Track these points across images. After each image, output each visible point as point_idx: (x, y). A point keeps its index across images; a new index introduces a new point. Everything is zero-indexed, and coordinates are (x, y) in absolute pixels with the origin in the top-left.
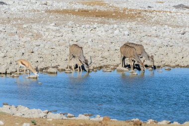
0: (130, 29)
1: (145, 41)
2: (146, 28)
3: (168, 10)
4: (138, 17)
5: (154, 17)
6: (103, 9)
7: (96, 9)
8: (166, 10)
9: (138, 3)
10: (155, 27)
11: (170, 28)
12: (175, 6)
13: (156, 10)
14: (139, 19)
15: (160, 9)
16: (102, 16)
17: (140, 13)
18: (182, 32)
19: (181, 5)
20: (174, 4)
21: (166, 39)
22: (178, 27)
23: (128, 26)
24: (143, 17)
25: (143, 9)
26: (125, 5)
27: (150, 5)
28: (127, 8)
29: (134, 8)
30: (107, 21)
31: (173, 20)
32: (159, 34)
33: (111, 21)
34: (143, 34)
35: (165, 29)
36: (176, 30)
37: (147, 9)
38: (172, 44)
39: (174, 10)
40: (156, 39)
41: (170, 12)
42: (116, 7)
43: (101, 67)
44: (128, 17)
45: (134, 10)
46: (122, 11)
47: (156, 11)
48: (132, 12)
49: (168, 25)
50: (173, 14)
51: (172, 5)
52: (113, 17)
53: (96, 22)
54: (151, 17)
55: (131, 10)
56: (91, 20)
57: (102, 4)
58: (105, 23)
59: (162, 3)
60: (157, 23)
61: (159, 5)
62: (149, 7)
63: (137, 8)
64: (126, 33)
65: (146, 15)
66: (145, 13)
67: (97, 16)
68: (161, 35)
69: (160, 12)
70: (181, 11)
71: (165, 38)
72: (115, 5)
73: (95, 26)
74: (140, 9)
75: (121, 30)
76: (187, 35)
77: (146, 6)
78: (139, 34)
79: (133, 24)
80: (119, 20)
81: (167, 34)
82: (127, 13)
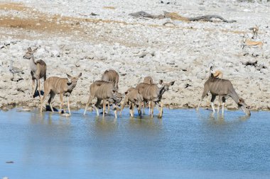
0: (62, 47)
1: (83, 67)
2: (86, 47)
3: (122, 20)
4: (75, 29)
5: (100, 30)
6: (22, 15)
7: (12, 16)
8: (118, 19)
9: (77, 8)
10: (100, 45)
11: (123, 47)
12: (132, 15)
13: (103, 19)
14: (76, 32)
15: (109, 18)
16: (20, 27)
17: (78, 23)
18: (140, 54)
19: (142, 12)
20: (131, 11)
21: (116, 63)
22: (135, 45)
23: (59, 43)
24: (82, 30)
25: (83, 17)
26: (56, 11)
27: (94, 12)
28: (59, 16)
29: (69, 15)
30: (27, 34)
31: (127, 35)
32: (105, 55)
33: (34, 34)
34: (83, 55)
35: (114, 49)
36: (132, 51)
37: (89, 17)
38: (124, 72)
39: (130, 20)
40: (101, 63)
41: (125, 23)
42: (42, 14)
43: (14, 105)
44: (60, 28)
45: (69, 18)
46: (51, 20)
47: (104, 21)
48: (67, 22)
49: (122, 43)
50: (128, 26)
51: (128, 12)
52: (36, 28)
53: (10, 35)
54: (95, 30)
55: (64, 19)
56: (3, 32)
57: (21, 8)
58: (23, 38)
59: (113, 8)
60: (104, 38)
61: (107, 11)
62: (93, 14)
63: (75, 15)
64: (56, 53)
65: (87, 27)
66: (86, 24)
67: (12, 26)
68: (109, 58)
69: (108, 22)
70: (142, 21)
71: (114, 61)
72: (41, 10)
73: (8, 42)
74: (79, 17)
75: (48, 48)
76: (148, 58)
77: (88, 14)
78: (75, 55)
79: (67, 40)
80: (45, 33)
81: (118, 56)
82: (58, 23)
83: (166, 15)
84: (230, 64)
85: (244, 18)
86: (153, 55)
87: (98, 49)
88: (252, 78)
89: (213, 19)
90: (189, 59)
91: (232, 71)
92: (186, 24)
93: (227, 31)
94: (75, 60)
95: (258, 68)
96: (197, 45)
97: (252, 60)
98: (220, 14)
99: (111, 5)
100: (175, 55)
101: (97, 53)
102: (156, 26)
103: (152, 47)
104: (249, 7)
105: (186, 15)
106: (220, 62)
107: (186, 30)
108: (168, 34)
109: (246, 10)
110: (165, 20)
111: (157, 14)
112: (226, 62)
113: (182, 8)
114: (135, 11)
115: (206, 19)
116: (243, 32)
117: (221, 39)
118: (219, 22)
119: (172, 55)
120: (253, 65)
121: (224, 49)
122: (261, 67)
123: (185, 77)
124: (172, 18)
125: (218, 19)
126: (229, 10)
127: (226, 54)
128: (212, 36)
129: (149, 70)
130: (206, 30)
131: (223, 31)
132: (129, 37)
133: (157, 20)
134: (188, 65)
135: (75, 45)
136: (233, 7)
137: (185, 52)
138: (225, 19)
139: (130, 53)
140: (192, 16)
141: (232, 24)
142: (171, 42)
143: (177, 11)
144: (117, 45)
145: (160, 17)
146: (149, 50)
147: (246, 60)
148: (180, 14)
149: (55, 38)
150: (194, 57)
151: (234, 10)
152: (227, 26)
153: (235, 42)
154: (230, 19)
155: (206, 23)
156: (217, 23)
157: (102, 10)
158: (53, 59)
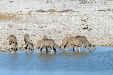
0: (9, 25)
1: (18, 33)
2: (19, 25)
3: (33, 13)
4: (14, 18)
5: (24, 18)
9: (14, 10)
10: (24, 24)
11: (34, 24)
12: (36, 11)
17: (15, 16)
19: (40, 10)
20: (36, 10)
21: (31, 31)
22: (38, 23)
23: (8, 24)
24: (17, 18)
25: (17, 13)
26: (6, 11)
27: (21, 11)
28: (7, 13)
31: (35, 19)
32: (26, 28)
34: (17, 28)
35: (30, 25)
36: (37, 26)
37: (19, 13)
38: (34, 34)
39: (36, 13)
40: (25, 31)
41: (34, 15)
44: (8, 18)
45: (11, 14)
46: (4, 15)
47: (25, 14)
48: (11, 15)
49: (33, 23)
50: (35, 16)
51: (35, 10)
54: (22, 18)
55: (9, 14)
59: (29, 9)
60: (25, 21)
61: (27, 10)
63: (13, 12)
64: (6, 28)
65: (18, 17)
68: (28, 29)
70: (41, 13)
71: (30, 30)
74: (15, 13)
75: (3, 26)
76: (44, 28)
77: (19, 12)
78: (14, 28)
79: (11, 23)
80: (2, 20)
81: (32, 28)
82: (7, 16)
83: (50, 11)
84: (77, 29)
85: (82, 10)
86: (46, 27)
87: (23, 26)
88: (86, 34)
89: (69, 11)
90: (60, 27)
91: (78, 31)
92: (58, 14)
93: (75, 16)
94: (15, 30)
95: (88, 30)
96: (64, 22)
97: (86, 27)
98: (72, 9)
99: (28, 8)
100: (55, 26)
101: (23, 27)
102: (46, 15)
103: (45, 23)
104: (84, 6)
105: (58, 10)
106: (73, 28)
107: (59, 16)
108: (52, 18)
109: (82, 7)
110: (50, 13)
111: (47, 10)
112: (76, 28)
113: (56, 7)
114: (38, 10)
115: (67, 11)
116: (82, 16)
117: (73, 19)
118: (72, 12)
119: (54, 26)
120: (87, 28)
121: (74, 23)
122: (90, 29)
123: (59, 35)
124: (53, 11)
125: (72, 11)
126: (76, 7)
127: (75, 25)
128: (69, 18)
129: (45, 33)
130: (67, 16)
131: (73, 16)
132: (36, 20)
133: (47, 13)
134: (60, 30)
135: (14, 24)
136: (77, 6)
137: (59, 25)
138: (74, 11)
139: (37, 27)
140: (61, 10)
141: (77, 13)
142: (53, 21)
143: (54, 9)
144: (31, 23)
145: (48, 11)
146: (44, 25)
147: (83, 27)
148: (56, 10)
149: (6, 22)
150: (62, 27)
151: (78, 7)
152: (75, 14)
153: (79, 20)
154: (76, 11)
155: (67, 13)
156: (71, 13)
157: (24, 10)
158: (5, 31)
